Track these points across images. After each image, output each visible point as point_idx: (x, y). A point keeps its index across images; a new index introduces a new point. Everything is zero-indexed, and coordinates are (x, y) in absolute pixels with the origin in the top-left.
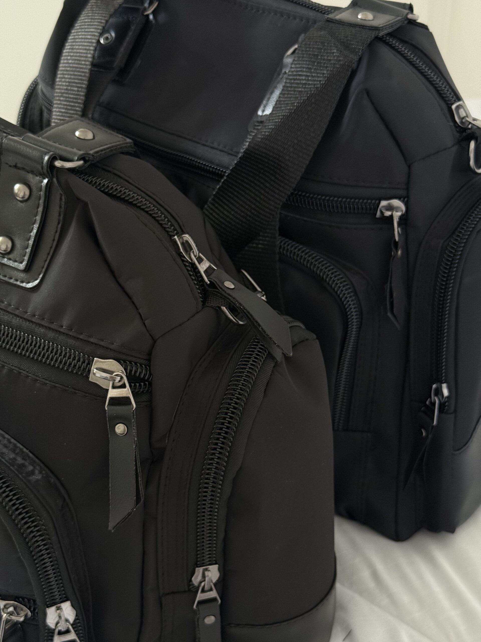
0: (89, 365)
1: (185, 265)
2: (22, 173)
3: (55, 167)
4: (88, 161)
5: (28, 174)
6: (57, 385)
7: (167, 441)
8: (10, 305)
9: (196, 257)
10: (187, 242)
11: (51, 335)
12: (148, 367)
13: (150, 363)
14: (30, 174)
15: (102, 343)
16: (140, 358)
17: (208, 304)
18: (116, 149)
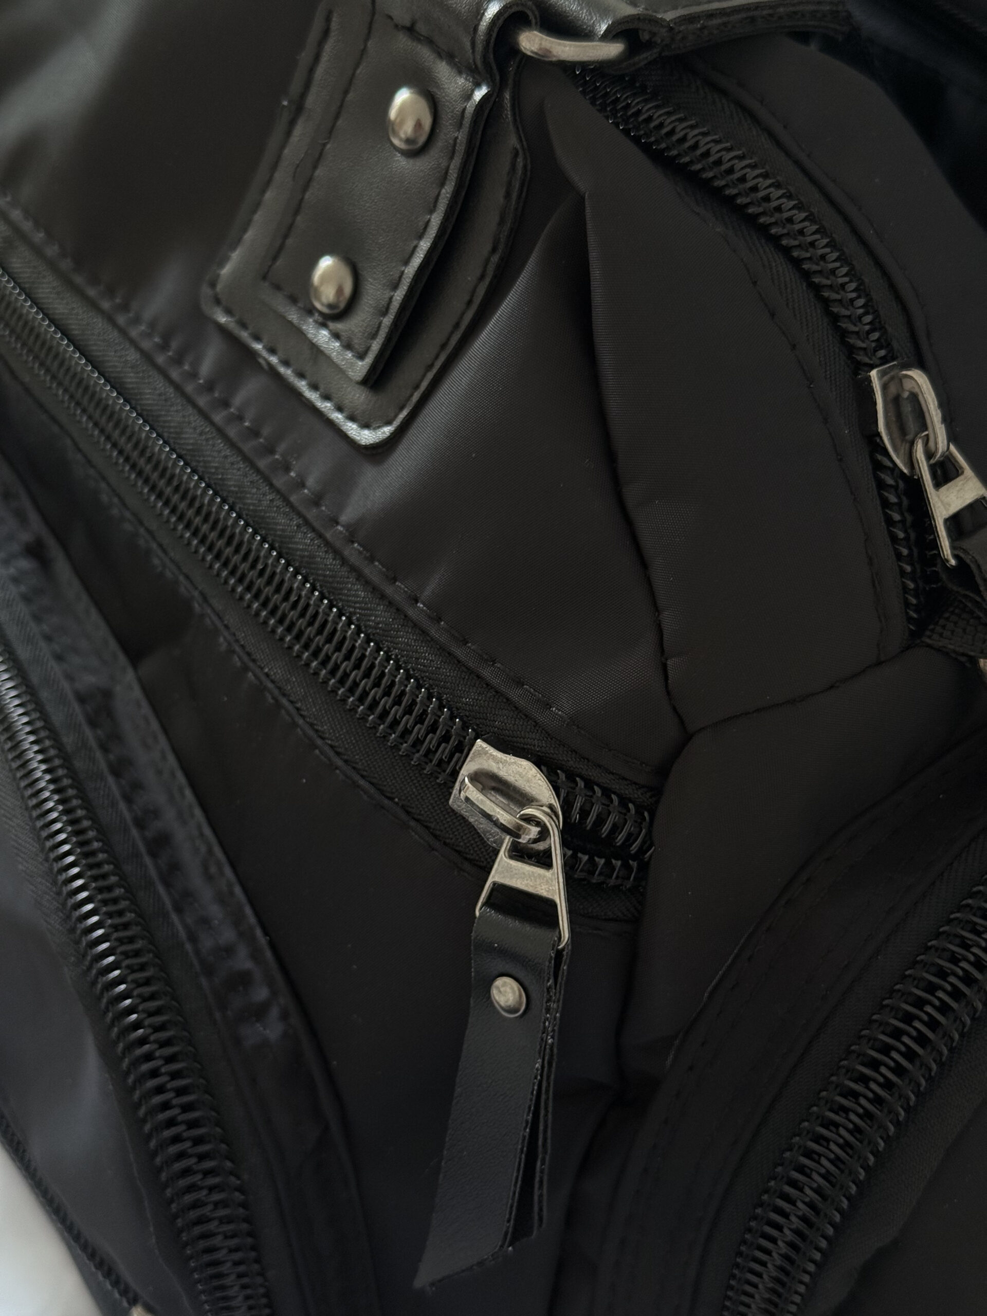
0: (457, 755)
1: (881, 485)
2: (425, 54)
3: (515, 50)
4: (649, 45)
5: (438, 61)
6: (362, 782)
7: (669, 1062)
8: (303, 485)
9: (932, 461)
10: (914, 398)
11: (380, 615)
12: (646, 814)
13: (657, 802)
14: (444, 63)
15: (514, 694)
16: (624, 779)
17: (930, 637)
18: (771, 15)
